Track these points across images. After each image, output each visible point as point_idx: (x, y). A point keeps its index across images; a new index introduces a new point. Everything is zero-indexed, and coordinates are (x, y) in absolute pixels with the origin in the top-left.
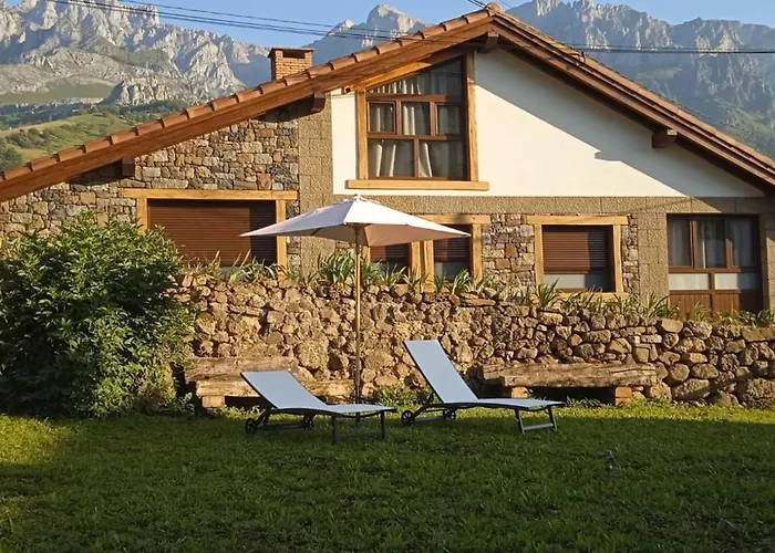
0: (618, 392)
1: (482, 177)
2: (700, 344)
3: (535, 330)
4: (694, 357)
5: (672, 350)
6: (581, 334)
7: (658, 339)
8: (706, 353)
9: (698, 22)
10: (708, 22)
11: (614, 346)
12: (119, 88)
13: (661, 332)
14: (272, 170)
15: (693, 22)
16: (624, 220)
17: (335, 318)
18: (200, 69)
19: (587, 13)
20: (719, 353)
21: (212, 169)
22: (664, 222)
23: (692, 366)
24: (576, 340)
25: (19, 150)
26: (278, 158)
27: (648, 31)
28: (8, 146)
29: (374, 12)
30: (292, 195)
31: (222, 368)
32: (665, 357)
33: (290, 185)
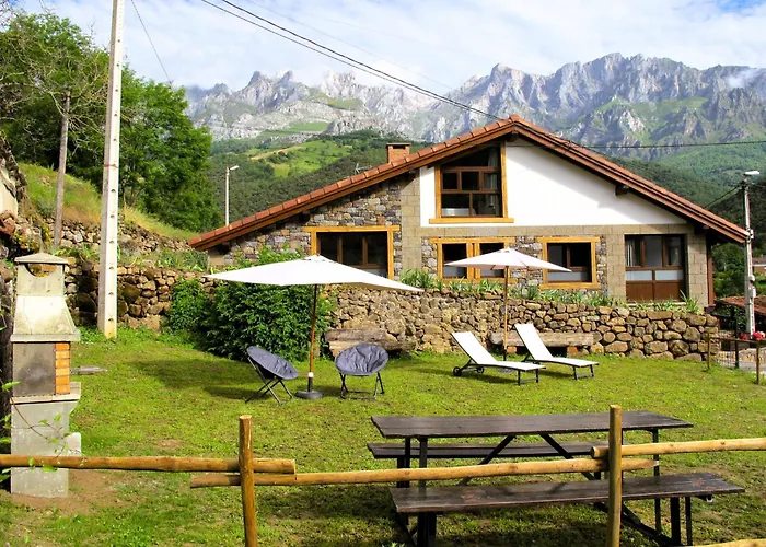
0: (568, 349)
1: (510, 215)
2: (622, 321)
3: (525, 313)
4: (618, 329)
5: (605, 324)
6: (551, 316)
7: (597, 318)
8: (626, 326)
9: (718, 68)
10: (726, 67)
11: (570, 321)
12: (333, 123)
13: (600, 315)
14: (386, 214)
15: (716, 67)
16: (598, 239)
17: (409, 306)
18: (383, 109)
19: (641, 63)
20: (633, 326)
21: (352, 215)
22: (623, 240)
23: (616, 334)
24: (548, 318)
25: (273, 165)
26: (389, 207)
27: (683, 75)
28: (267, 163)
29: (495, 69)
30: (397, 228)
31: (344, 335)
32: (601, 328)
33: (396, 222)
